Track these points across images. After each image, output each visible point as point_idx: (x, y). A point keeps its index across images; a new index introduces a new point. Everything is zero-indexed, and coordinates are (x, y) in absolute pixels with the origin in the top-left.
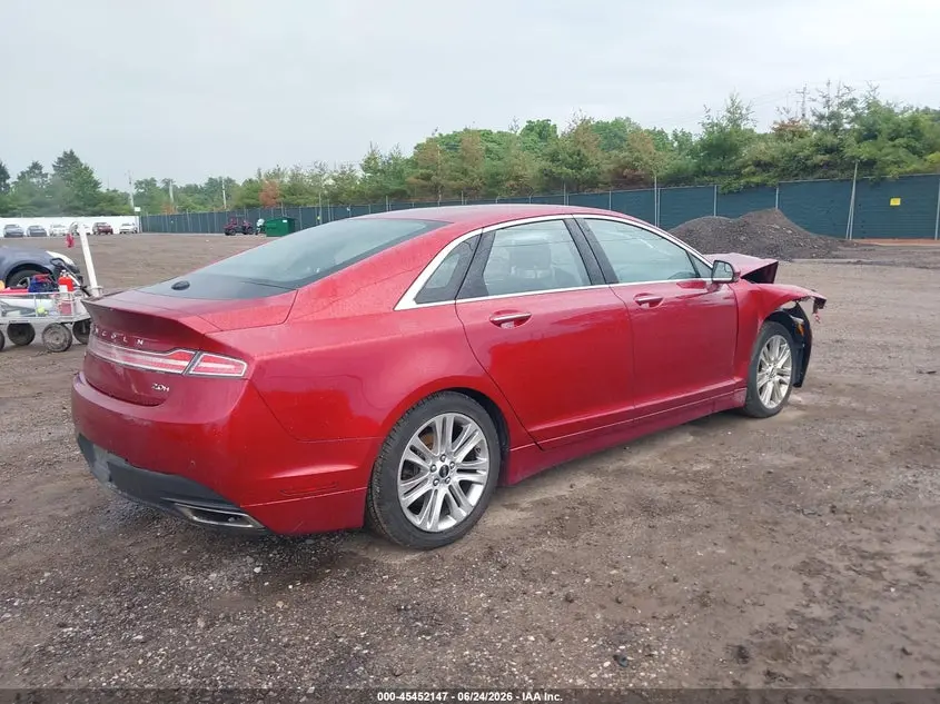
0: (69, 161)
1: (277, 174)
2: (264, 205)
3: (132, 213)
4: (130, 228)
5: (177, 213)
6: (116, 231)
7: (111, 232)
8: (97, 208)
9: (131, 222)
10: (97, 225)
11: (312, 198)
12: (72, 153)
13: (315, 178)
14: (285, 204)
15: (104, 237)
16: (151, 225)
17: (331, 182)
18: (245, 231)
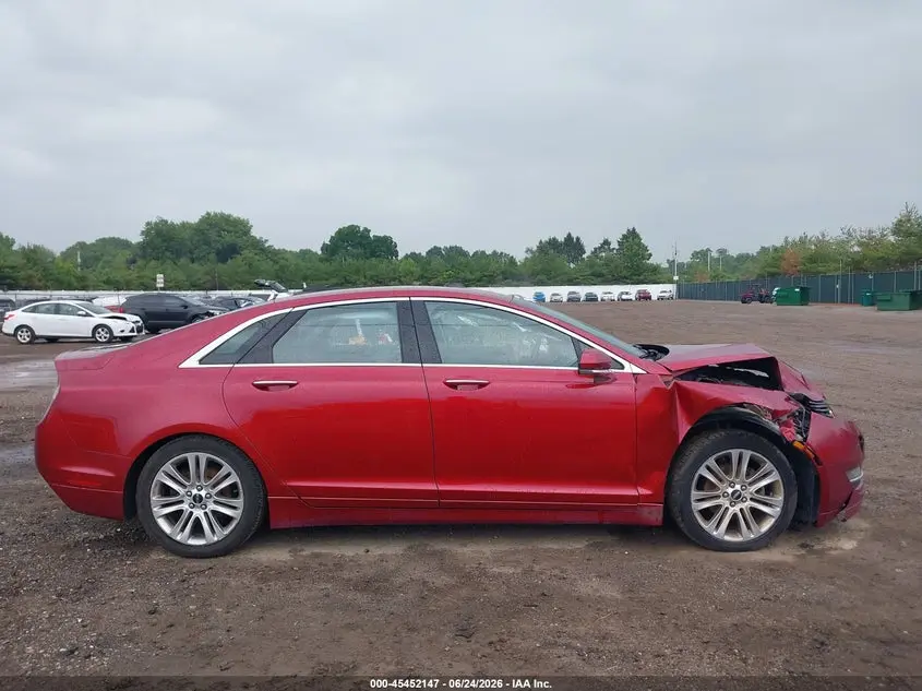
0: (632, 236)
1: (803, 241)
2: (785, 274)
3: (671, 282)
4: (667, 295)
5: (709, 281)
6: (654, 298)
7: (650, 298)
8: (642, 277)
9: (669, 289)
10: (639, 292)
11: (833, 265)
12: (634, 229)
13: (842, 243)
14: (805, 272)
15: (643, 302)
16: (685, 293)
17: (856, 249)
18: (762, 299)
